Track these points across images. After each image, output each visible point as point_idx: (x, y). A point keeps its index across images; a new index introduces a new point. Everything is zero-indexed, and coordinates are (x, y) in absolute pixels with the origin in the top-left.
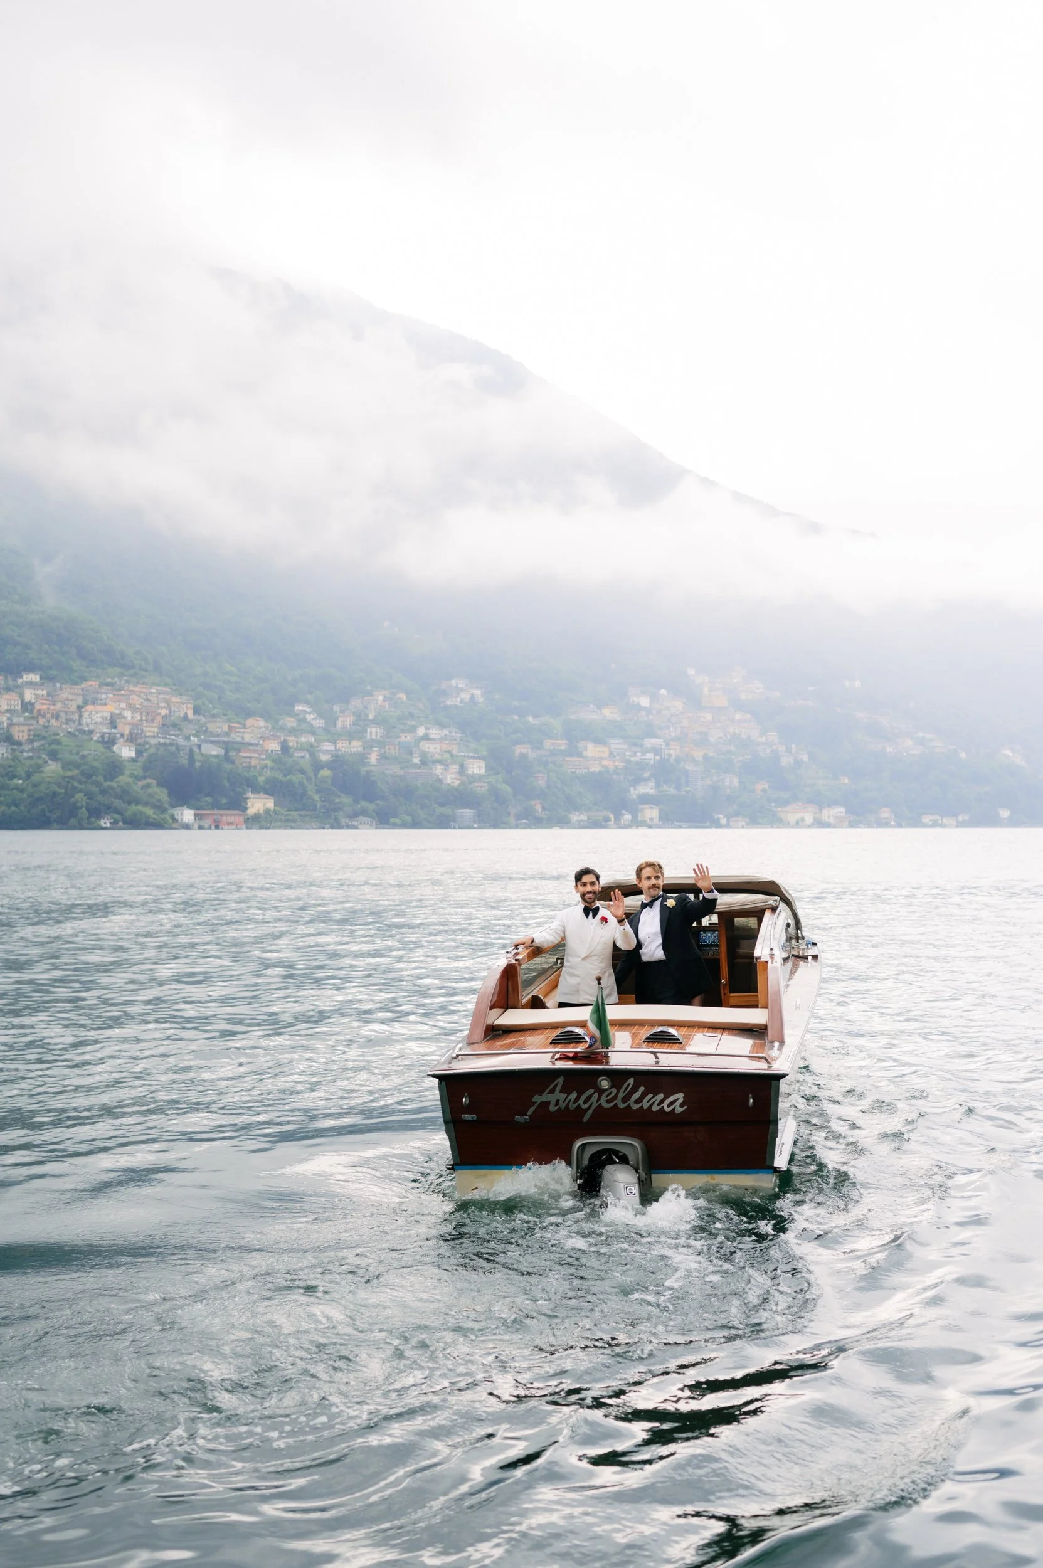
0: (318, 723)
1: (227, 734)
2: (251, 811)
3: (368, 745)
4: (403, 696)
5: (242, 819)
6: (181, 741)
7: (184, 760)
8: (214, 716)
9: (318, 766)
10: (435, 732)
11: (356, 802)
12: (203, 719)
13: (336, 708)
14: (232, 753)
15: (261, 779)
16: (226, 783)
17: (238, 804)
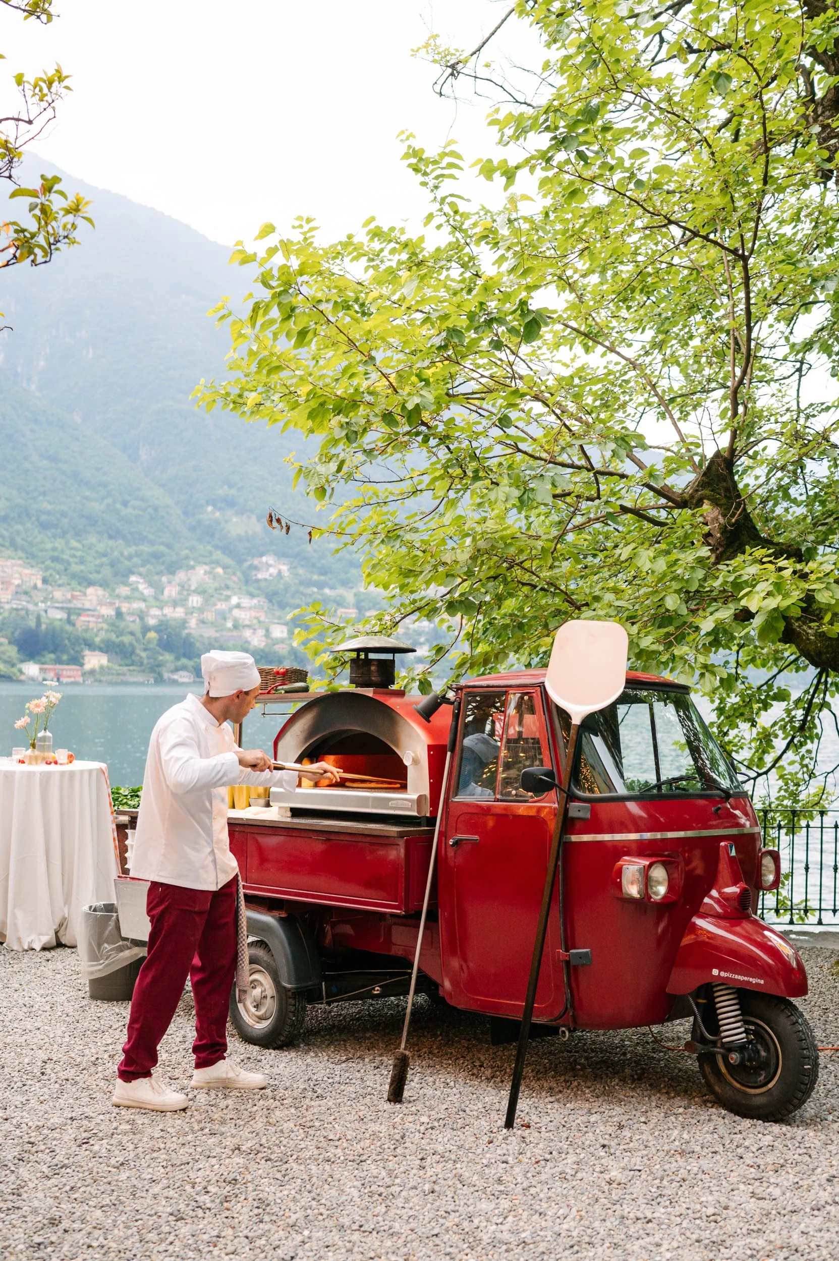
0: (147, 591)
1: (70, 601)
2: (88, 667)
3: (190, 612)
4: (220, 570)
5: (80, 673)
6: (31, 607)
7: (32, 623)
8: (59, 586)
9: (146, 629)
10: (246, 602)
11: (177, 659)
12: (50, 588)
13: (164, 579)
14: (73, 617)
15: (97, 640)
16: (66, 642)
17: (76, 660)
